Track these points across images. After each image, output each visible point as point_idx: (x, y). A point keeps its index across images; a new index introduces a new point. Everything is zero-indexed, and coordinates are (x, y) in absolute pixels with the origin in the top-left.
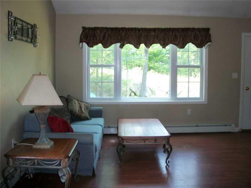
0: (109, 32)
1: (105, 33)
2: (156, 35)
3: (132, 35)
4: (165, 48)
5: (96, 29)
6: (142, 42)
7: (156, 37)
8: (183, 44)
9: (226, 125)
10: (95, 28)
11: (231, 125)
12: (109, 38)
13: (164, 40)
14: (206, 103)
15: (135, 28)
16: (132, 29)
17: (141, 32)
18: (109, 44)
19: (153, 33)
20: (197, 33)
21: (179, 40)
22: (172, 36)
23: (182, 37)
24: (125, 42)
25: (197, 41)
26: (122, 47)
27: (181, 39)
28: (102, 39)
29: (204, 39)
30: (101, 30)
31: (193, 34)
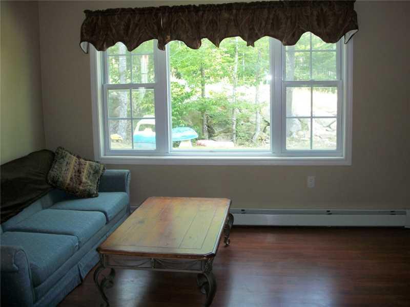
0: (137, 18)
1: (129, 20)
2: (232, 18)
3: (182, 22)
4: (253, 46)
5: (110, 13)
6: (203, 36)
7: (232, 23)
8: (293, 35)
9: (393, 213)
10: (108, 11)
11: (405, 213)
12: (137, 31)
13: (252, 29)
14: (349, 163)
15: (189, 7)
16: (182, 9)
17: (201, 13)
18: (136, 42)
19: (226, 15)
20: (325, 9)
21: (283, 26)
22: (268, 18)
23: (289, 20)
24: (169, 37)
25: (325, 27)
26: (162, 46)
27: (289, 23)
28: (122, 32)
29: (340, 22)
30: (120, 14)
31: (315, 13)
